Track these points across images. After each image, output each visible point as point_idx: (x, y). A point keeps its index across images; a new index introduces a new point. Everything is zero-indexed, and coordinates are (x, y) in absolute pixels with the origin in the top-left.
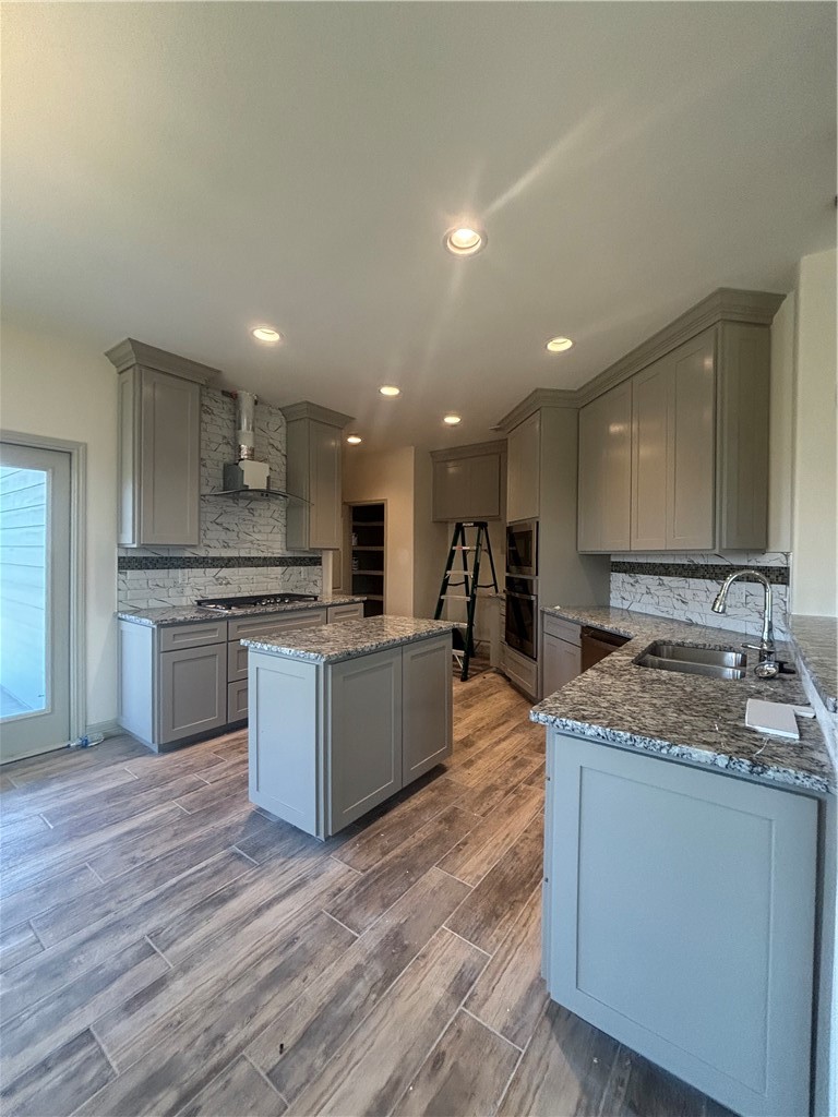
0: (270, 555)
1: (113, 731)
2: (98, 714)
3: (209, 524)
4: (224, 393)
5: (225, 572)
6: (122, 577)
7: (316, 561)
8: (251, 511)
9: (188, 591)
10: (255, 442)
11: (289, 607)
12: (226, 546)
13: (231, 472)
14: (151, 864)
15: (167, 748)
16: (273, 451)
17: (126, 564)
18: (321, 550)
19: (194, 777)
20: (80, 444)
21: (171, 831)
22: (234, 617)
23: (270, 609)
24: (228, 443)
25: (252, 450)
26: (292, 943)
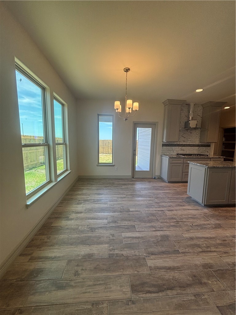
0: (195, 144)
1: (159, 177)
2: (157, 173)
3: (181, 137)
4: (186, 104)
5: (183, 148)
6: (163, 148)
7: (209, 146)
8: (191, 133)
9: (175, 151)
10: (193, 115)
11: (199, 157)
12: (184, 141)
13: (187, 124)
14: (169, 197)
15: (170, 182)
16: (198, 117)
17: (163, 145)
18: (211, 143)
19: (175, 188)
20: (157, 122)
21: (172, 194)
22: (185, 158)
23: (194, 157)
24: (186, 117)
25: (192, 118)
26: (195, 215)
